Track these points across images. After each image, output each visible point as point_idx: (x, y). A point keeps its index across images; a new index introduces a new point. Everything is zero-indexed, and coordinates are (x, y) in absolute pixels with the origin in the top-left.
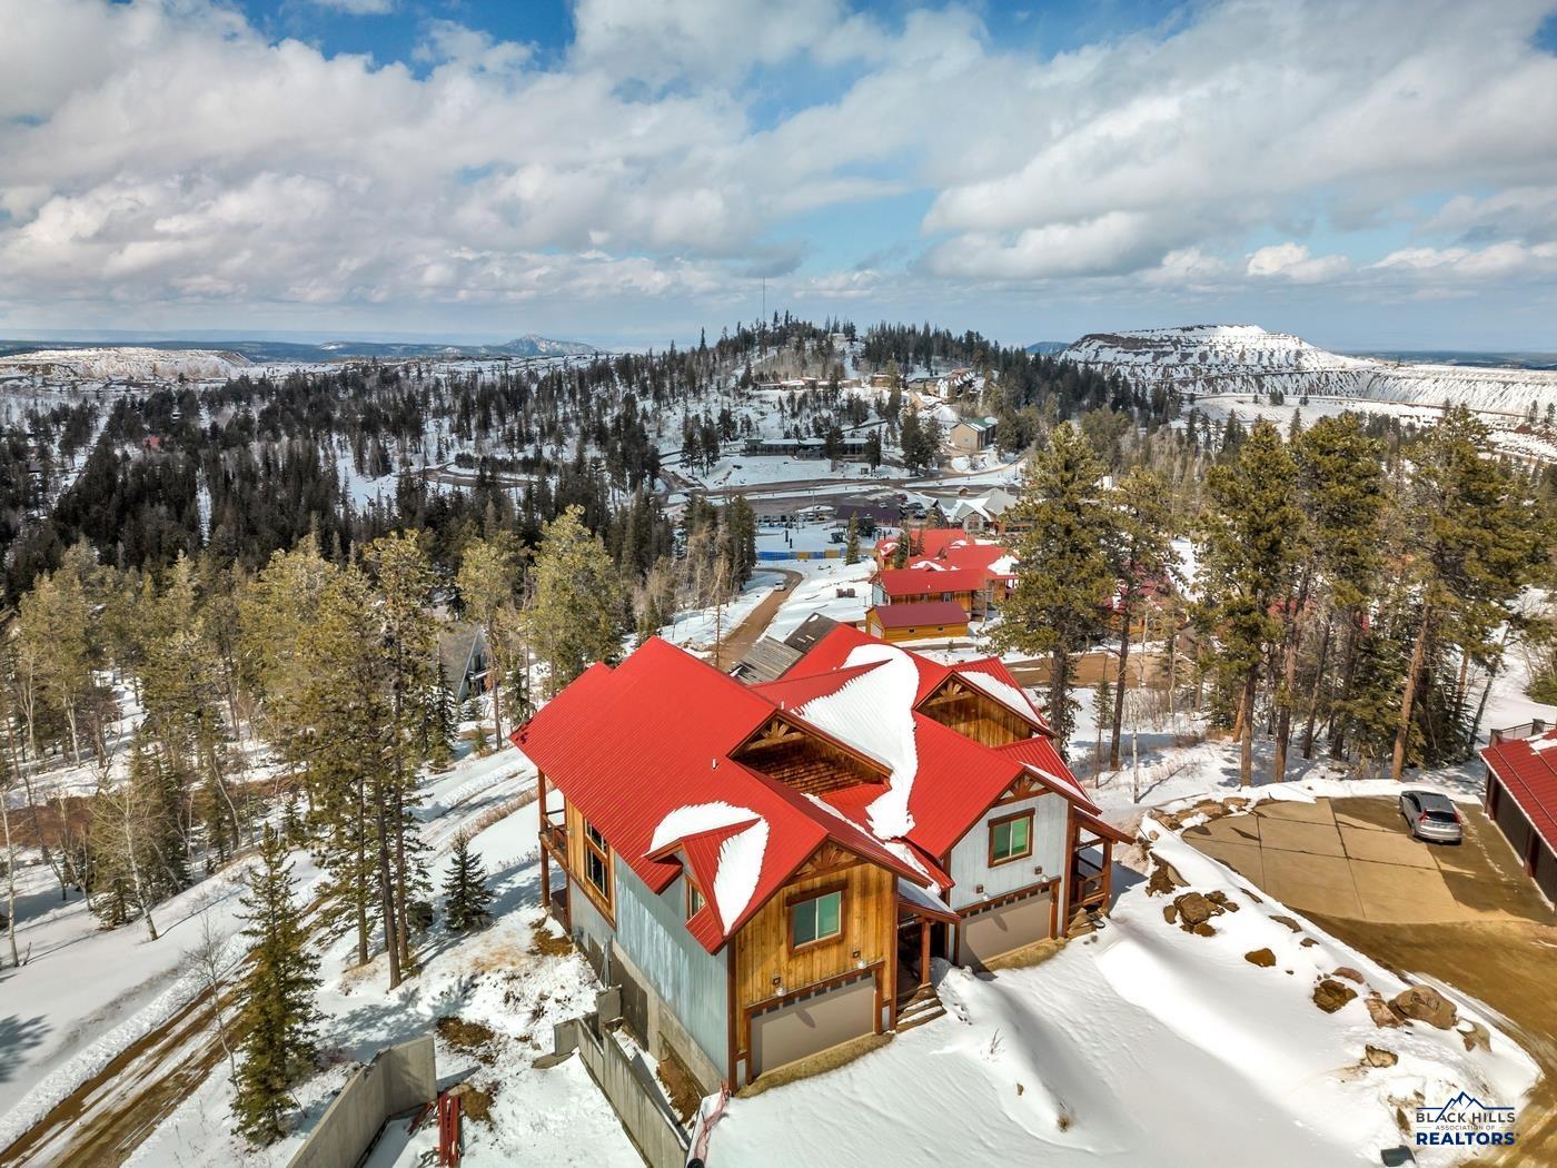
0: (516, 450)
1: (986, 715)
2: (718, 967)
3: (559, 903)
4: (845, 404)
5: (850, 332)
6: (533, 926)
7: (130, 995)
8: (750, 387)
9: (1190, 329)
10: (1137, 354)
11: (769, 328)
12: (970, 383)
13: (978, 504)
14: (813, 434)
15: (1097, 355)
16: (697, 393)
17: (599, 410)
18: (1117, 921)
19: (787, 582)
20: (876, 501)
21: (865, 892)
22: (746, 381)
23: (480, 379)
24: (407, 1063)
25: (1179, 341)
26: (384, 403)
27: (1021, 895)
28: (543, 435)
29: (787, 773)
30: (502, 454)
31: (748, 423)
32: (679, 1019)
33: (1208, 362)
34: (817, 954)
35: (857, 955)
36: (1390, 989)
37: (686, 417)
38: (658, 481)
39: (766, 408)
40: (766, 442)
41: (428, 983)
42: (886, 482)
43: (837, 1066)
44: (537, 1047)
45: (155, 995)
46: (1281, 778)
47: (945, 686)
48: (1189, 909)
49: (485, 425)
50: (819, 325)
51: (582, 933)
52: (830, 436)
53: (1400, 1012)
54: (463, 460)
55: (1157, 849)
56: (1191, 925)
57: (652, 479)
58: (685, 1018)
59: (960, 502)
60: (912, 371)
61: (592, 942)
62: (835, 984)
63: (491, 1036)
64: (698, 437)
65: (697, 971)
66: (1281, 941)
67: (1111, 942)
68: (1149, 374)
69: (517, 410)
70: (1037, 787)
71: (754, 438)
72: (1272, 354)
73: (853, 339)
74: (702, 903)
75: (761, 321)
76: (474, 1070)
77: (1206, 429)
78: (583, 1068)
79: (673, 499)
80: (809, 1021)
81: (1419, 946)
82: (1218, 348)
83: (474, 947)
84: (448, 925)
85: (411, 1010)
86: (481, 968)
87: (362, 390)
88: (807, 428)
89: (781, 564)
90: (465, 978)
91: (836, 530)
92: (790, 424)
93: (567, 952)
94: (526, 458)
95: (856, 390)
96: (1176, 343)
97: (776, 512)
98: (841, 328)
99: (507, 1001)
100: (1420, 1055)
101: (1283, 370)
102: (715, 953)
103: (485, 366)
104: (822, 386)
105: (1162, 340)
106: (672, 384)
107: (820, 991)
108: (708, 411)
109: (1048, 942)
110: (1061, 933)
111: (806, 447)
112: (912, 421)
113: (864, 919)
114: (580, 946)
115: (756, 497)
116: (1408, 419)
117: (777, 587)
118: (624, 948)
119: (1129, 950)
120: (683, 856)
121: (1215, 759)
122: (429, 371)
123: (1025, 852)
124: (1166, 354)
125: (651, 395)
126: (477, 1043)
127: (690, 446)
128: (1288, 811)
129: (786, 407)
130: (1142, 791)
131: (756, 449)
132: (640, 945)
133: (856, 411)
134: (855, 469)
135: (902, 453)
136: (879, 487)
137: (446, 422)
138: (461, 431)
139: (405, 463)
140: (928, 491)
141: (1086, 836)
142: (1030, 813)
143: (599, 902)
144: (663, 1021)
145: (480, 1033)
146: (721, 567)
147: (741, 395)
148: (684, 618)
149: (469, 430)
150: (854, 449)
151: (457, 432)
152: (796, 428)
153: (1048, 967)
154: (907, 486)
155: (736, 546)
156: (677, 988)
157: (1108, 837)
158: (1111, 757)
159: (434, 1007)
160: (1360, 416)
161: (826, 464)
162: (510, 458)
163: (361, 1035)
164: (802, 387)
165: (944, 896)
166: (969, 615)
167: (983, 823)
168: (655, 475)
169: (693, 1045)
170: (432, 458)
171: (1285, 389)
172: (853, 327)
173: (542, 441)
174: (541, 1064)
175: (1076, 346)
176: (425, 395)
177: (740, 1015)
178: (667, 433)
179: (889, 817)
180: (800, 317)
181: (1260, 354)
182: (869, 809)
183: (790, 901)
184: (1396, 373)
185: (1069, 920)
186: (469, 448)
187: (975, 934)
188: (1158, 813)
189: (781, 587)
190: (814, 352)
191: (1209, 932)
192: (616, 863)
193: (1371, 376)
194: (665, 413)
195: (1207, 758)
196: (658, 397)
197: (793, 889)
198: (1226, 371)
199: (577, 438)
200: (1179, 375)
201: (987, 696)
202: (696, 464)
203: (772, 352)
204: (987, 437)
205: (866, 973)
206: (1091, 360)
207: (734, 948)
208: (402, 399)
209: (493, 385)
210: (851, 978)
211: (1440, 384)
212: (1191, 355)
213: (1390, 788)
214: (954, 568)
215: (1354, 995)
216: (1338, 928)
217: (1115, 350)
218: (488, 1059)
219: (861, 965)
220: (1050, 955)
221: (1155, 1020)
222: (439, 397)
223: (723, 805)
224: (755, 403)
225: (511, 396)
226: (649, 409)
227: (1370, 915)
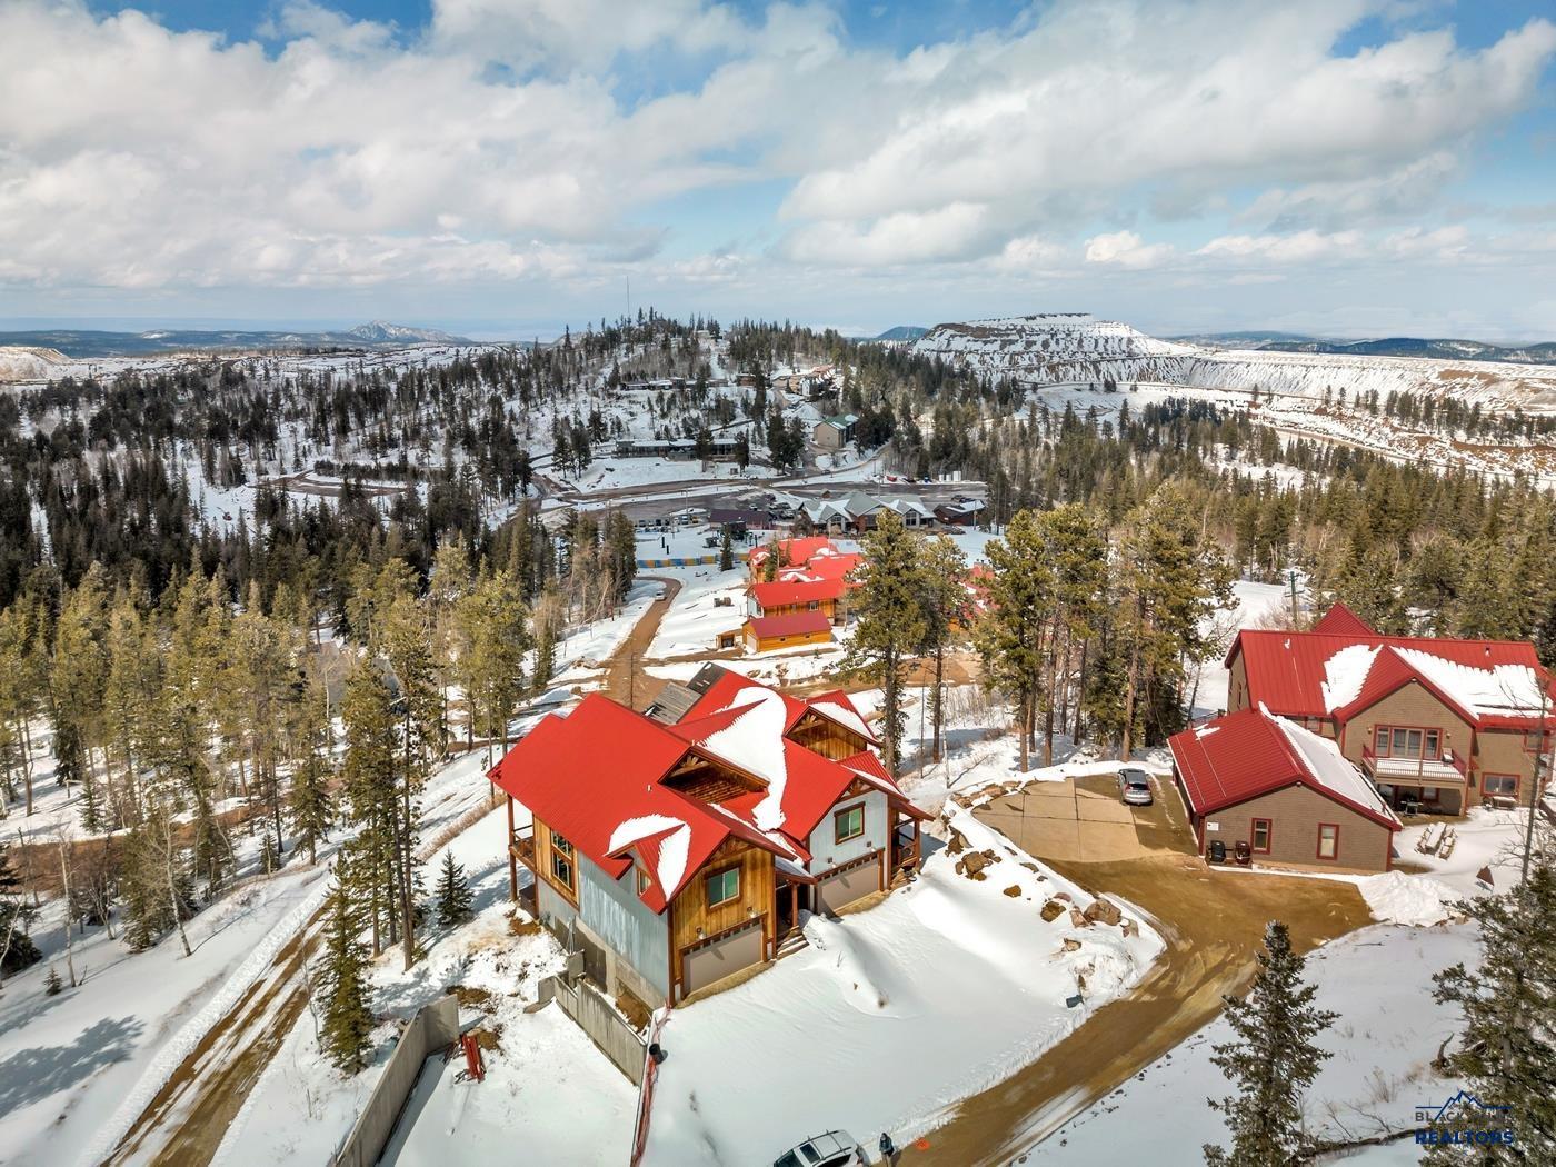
0: (378, 456)
1: (834, 735)
2: (661, 924)
3: (529, 897)
4: (713, 404)
5: (714, 329)
6: (508, 916)
7: (195, 995)
8: (619, 387)
9: (1033, 318)
10: (985, 343)
11: (635, 324)
12: (830, 382)
13: (840, 506)
14: (683, 435)
15: (949, 344)
16: (564, 393)
17: (464, 412)
18: (926, 876)
19: (666, 591)
20: (746, 502)
21: (754, 867)
22: (614, 381)
23: (335, 378)
24: (439, 1014)
25: (1023, 330)
26: (231, 405)
27: (858, 862)
28: (406, 438)
29: (698, 790)
30: (364, 460)
31: (618, 425)
32: (632, 965)
33: (1050, 349)
34: (725, 910)
35: (750, 909)
36: (1085, 901)
37: (556, 419)
38: (530, 486)
39: (635, 408)
40: (637, 444)
41: (435, 963)
42: (755, 481)
43: (739, 984)
44: (525, 999)
45: (213, 994)
46: (1049, 763)
47: (804, 718)
48: (970, 862)
49: (343, 430)
50: (685, 323)
51: (549, 917)
52: (700, 436)
53: (1089, 918)
54: (323, 468)
55: (954, 823)
56: (971, 875)
57: (525, 484)
58: (636, 963)
59: (823, 504)
60: (776, 369)
61: (559, 924)
62: (736, 930)
63: (489, 995)
64: (569, 440)
65: (646, 931)
66: (1026, 880)
67: (919, 890)
68: (997, 362)
69: (377, 411)
70: (865, 787)
71: (625, 440)
72: (1107, 341)
73: (717, 338)
74: (648, 883)
75: (626, 317)
76: (482, 1018)
77: (1045, 419)
78: (561, 1011)
79: (546, 504)
80: (720, 956)
81: (1111, 875)
82: (1059, 336)
83: (464, 935)
84: (440, 922)
85: (424, 984)
86: (474, 950)
87: (202, 392)
88: (677, 428)
89: (658, 572)
90: (463, 958)
91: (710, 535)
92: (660, 424)
93: (538, 931)
94: (390, 464)
95: (723, 390)
96: (1021, 331)
97: (651, 516)
98: (705, 326)
99: (498, 970)
100: (1094, 942)
101: (1117, 356)
102: (660, 913)
103: (338, 362)
104: (689, 386)
105: (1007, 329)
106: (539, 384)
107: (727, 935)
108: (577, 412)
109: (878, 894)
110: (887, 887)
111: (677, 448)
112: (777, 423)
113: (754, 885)
114: (548, 927)
115: (630, 500)
116: (1223, 404)
117: (658, 597)
118: (586, 923)
119: (931, 894)
120: (634, 853)
121: (1008, 748)
122: (277, 370)
123: (860, 832)
124: (1012, 342)
125: (517, 395)
126: (480, 1001)
127: (561, 448)
128: (1045, 788)
129: (655, 408)
130: (952, 779)
131: (627, 451)
132: (600, 917)
133: (724, 411)
134: (724, 470)
135: (770, 453)
136: (749, 487)
137: (301, 427)
138: (318, 435)
139: (260, 472)
140: (796, 491)
141: (904, 817)
142: (862, 805)
143: (565, 892)
144: (619, 969)
145: (480, 995)
146: (605, 583)
147: (610, 395)
148: (573, 633)
149: (327, 435)
150: (724, 449)
151: (314, 436)
152: (666, 429)
153: (877, 910)
154: (775, 485)
155: (618, 562)
156: (629, 945)
157: (917, 817)
158: (932, 753)
159: (442, 980)
160: (1182, 402)
161: (697, 464)
162: (373, 465)
163: (392, 1004)
164: (671, 387)
165: (806, 866)
166: (832, 621)
167: (831, 814)
168: (527, 480)
169: (643, 981)
170: (288, 466)
171: (1119, 374)
172: (717, 325)
173: (406, 445)
174: (529, 1010)
175: (927, 334)
176: (276, 399)
177: (676, 954)
178: (536, 435)
179: (768, 815)
180: (667, 313)
181: (1096, 341)
182: (755, 811)
183: (707, 876)
184: (1214, 359)
185: (891, 878)
186: (328, 454)
187: (829, 892)
188: (957, 797)
189: (662, 597)
190: (680, 350)
191: (982, 878)
192: (579, 860)
193: (1193, 362)
194: (533, 415)
195: (1004, 748)
196: (525, 399)
197: (708, 868)
198: (1066, 358)
199: (443, 442)
200: (1024, 362)
201: (834, 722)
202: (568, 467)
203: (639, 349)
204: (847, 435)
205: (756, 921)
206: (943, 348)
207: (672, 910)
208: (250, 401)
209: (348, 385)
210: (746, 926)
211: (1253, 368)
212: (1035, 343)
213: (1112, 767)
214: (818, 579)
215: (1064, 909)
216: (1062, 868)
217: (966, 339)
218: (490, 1010)
219: (753, 916)
220: (879, 902)
221: (947, 939)
222: (291, 397)
223: (658, 816)
224: (625, 403)
225: (369, 398)
226: (517, 411)
227: (1084, 857)
